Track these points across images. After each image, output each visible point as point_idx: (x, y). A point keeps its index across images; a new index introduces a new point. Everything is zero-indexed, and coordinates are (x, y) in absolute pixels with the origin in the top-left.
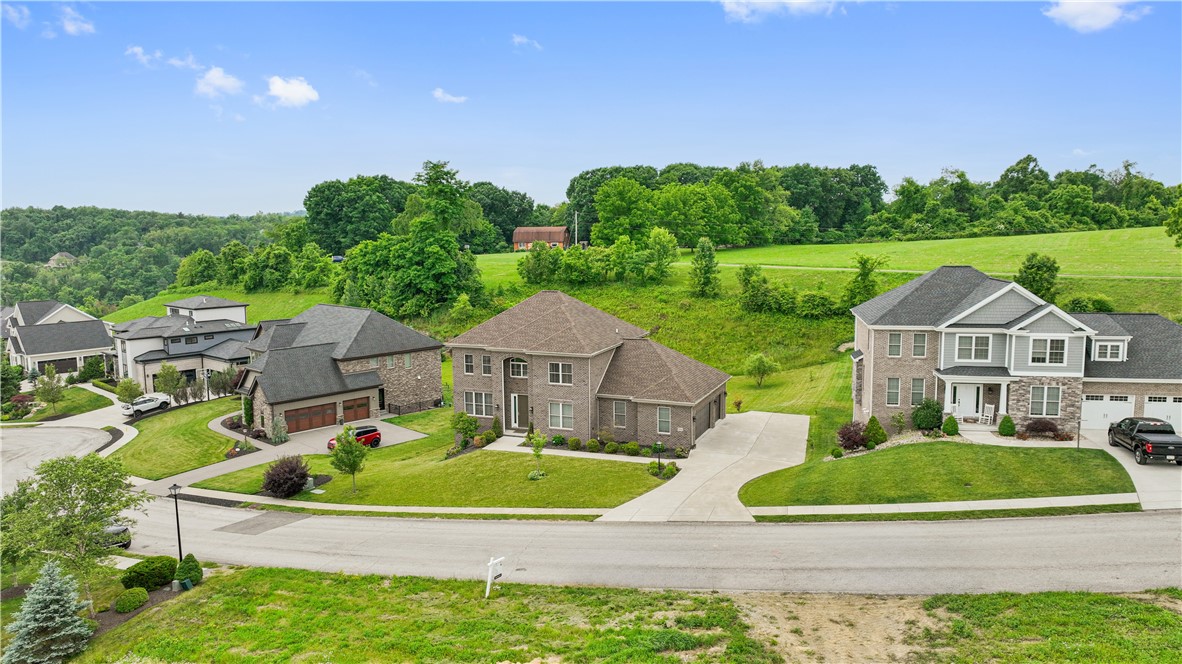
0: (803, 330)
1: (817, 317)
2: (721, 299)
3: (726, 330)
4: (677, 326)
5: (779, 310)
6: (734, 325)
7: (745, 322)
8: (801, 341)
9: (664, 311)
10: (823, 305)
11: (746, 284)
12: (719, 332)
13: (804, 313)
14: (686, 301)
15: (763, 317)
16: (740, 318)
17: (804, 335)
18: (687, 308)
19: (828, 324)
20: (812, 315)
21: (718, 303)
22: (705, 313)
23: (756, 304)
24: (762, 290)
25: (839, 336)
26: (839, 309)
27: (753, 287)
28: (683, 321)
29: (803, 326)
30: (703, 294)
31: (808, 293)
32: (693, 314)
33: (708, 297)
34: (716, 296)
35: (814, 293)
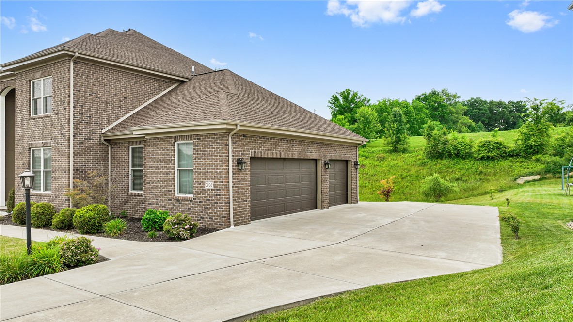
0: (480, 169)
1: (492, 159)
2: (409, 153)
3: (411, 173)
4: (371, 172)
5: (458, 155)
6: (418, 169)
7: (428, 167)
8: (478, 178)
9: (364, 163)
10: (498, 148)
11: (429, 137)
12: (405, 174)
13: (480, 156)
14: (382, 155)
15: (444, 162)
16: (424, 164)
17: (481, 172)
18: (381, 160)
19: (505, 164)
20: (488, 157)
21: (407, 155)
22: (395, 162)
23: (438, 152)
24: (442, 140)
25: (516, 172)
26: (513, 151)
27: (435, 139)
28: (378, 169)
29: (481, 166)
30: (395, 150)
31: (483, 140)
32: (385, 164)
33: (399, 152)
34: (405, 151)
35: (490, 139)
